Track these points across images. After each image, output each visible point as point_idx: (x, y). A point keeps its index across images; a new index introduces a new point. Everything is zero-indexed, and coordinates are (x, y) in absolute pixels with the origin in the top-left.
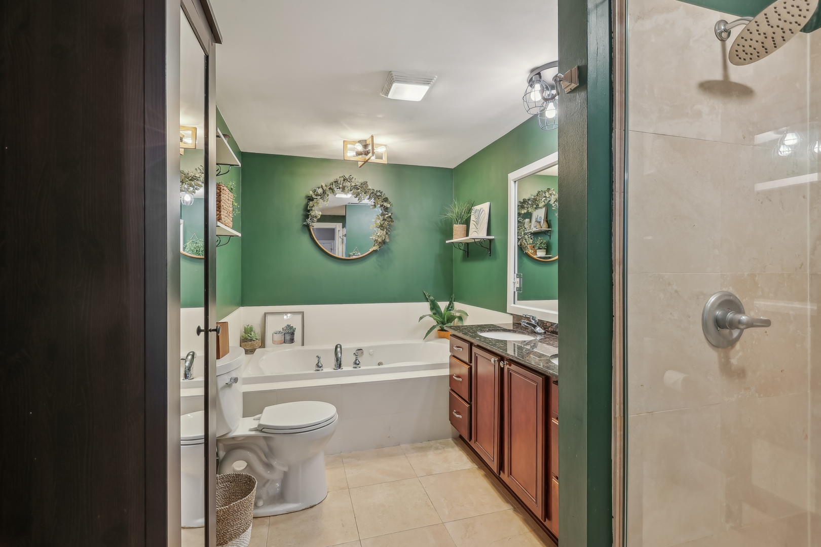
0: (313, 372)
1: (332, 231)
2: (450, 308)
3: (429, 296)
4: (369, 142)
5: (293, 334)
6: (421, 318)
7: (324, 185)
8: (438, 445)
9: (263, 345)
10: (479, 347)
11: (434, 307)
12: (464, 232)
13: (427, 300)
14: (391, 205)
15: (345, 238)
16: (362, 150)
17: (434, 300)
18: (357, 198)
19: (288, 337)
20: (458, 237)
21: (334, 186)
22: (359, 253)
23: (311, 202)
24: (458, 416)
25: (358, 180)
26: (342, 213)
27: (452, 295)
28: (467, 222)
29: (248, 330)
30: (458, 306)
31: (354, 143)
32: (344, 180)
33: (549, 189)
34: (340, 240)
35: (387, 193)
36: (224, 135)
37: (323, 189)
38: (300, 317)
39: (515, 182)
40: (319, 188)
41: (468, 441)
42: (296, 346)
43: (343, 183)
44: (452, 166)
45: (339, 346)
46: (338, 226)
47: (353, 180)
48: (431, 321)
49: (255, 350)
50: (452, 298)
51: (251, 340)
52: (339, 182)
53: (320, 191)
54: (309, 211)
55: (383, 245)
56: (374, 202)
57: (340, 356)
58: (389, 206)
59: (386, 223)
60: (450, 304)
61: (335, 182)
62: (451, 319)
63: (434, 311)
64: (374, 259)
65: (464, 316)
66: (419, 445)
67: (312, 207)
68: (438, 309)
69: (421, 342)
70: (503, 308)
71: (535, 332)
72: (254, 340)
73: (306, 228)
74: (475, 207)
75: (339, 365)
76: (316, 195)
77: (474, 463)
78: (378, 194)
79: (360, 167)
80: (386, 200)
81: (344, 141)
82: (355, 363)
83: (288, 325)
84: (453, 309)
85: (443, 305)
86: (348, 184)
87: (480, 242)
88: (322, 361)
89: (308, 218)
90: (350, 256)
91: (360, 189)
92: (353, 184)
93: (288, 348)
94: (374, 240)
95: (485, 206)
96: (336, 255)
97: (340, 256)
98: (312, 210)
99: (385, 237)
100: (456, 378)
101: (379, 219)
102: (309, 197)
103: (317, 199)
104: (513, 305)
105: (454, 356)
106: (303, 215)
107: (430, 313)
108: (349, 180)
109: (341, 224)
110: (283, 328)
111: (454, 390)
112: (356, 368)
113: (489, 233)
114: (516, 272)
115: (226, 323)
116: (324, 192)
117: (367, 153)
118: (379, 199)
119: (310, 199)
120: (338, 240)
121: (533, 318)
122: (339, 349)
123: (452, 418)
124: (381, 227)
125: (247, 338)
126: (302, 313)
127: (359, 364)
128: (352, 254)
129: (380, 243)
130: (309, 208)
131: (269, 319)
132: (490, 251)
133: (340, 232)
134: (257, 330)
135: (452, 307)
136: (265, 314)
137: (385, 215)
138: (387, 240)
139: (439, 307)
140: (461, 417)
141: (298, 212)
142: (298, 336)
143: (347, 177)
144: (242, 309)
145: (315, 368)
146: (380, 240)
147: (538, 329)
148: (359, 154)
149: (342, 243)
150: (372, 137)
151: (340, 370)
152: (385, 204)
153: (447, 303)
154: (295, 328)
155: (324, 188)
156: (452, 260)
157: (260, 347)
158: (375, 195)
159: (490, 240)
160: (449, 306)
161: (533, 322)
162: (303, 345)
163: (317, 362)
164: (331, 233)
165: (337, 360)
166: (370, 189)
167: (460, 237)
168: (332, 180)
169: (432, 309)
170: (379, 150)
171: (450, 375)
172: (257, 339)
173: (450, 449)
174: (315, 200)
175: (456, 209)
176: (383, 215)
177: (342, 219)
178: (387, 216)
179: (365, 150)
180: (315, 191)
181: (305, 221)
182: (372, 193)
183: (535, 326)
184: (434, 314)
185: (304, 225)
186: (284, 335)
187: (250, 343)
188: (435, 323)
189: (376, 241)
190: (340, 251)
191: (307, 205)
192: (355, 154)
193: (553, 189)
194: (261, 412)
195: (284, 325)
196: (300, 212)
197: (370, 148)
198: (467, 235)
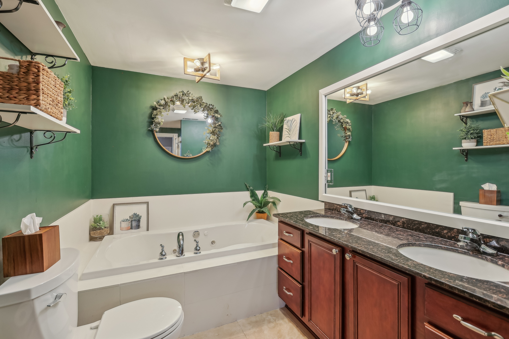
0: (156, 260)
1: (171, 139)
2: (265, 196)
3: (249, 187)
4: (206, 59)
5: (139, 221)
6: (245, 204)
7: (166, 98)
8: (270, 317)
9: (111, 232)
10: (310, 234)
11: (253, 195)
12: (278, 138)
13: (248, 190)
14: (221, 116)
15: (180, 144)
16: (200, 67)
17: (253, 190)
18: (193, 110)
19: (134, 224)
20: (274, 141)
21: (175, 99)
22: (191, 155)
23: (155, 111)
24: (288, 293)
25: (195, 95)
26: (178, 126)
27: (266, 185)
28: (280, 130)
29: (97, 220)
30: (271, 194)
31: (193, 60)
32: (183, 95)
33: (332, 109)
34: (177, 145)
35: (217, 107)
36: (57, 22)
37: (165, 101)
38: (145, 206)
39: (326, 96)
40: (162, 100)
41: (300, 317)
42: (142, 231)
43: (182, 97)
44: (266, 89)
45: (181, 234)
46: (175, 136)
47: (190, 95)
48: (251, 206)
49: (104, 237)
50: (266, 188)
51: (100, 229)
52: (179, 96)
53: (163, 102)
54: (153, 118)
55: (214, 147)
56: (207, 114)
57: (182, 243)
58: (219, 116)
59: (217, 130)
60: (264, 193)
61: (175, 96)
62: (266, 204)
63: (253, 198)
64: (207, 158)
65: (276, 202)
66: (253, 319)
67: (156, 115)
68: (256, 196)
69: (244, 222)
70: (315, 197)
71: (352, 218)
72: (103, 229)
73: (151, 133)
74: (287, 118)
75: (181, 251)
76: (160, 106)
77: (306, 336)
78: (210, 107)
79: (197, 82)
80: (217, 112)
81: (184, 58)
82: (196, 249)
83: (135, 214)
84: (267, 196)
85: (260, 193)
86: (185, 98)
87: (294, 144)
88: (165, 249)
89: (152, 124)
90: (184, 156)
91: (196, 104)
92: (190, 98)
93: (135, 233)
94: (207, 143)
95: (297, 117)
96: (174, 154)
97: (176, 155)
98: (155, 118)
99: (216, 141)
100: (286, 260)
101: (211, 126)
102: (153, 107)
103: (160, 108)
104: (324, 194)
105: (282, 239)
106: (148, 122)
107: (250, 199)
108: (187, 94)
109: (177, 135)
110: (130, 217)
111: (282, 269)
112: (196, 253)
113: (300, 138)
114: (327, 169)
115: (57, 227)
116: (166, 103)
117: (203, 70)
118: (211, 111)
119: (154, 108)
120: (175, 145)
121: (351, 206)
122: (181, 237)
123: (281, 294)
124: (213, 133)
125: (96, 227)
126: (147, 203)
127: (199, 250)
128: (185, 155)
129: (212, 145)
130: (153, 116)
131: (117, 208)
132: (301, 151)
133: (176, 140)
134: (106, 219)
135: (266, 195)
136: (114, 205)
137: (215, 124)
138: (218, 144)
139: (257, 195)
140: (291, 294)
141: (144, 119)
142: (143, 223)
143: (185, 92)
144: (92, 202)
145: (158, 256)
146: (212, 143)
147: (355, 216)
148: (197, 70)
149: (178, 148)
150: (209, 55)
151: (182, 257)
152: (216, 115)
153: (263, 191)
154: (141, 216)
155: (167, 100)
156: (266, 159)
157: (109, 234)
158: (208, 108)
159: (301, 143)
160: (264, 194)
161: (350, 209)
162: (148, 230)
163: (161, 251)
164: (169, 141)
165: (180, 246)
166: (204, 102)
167: (275, 141)
168: (173, 94)
169: (251, 196)
170: (215, 68)
171: (278, 255)
172: (105, 227)
173: (281, 322)
174: (158, 109)
175: (272, 120)
176: (214, 123)
177: (178, 131)
178: (217, 124)
179: (202, 67)
180: (158, 102)
181: (150, 126)
182: (206, 106)
183: (352, 214)
184: (253, 200)
185: (149, 130)
186: (131, 222)
187: (99, 231)
188: (254, 208)
189: (209, 144)
190: (176, 152)
191: (152, 113)
192: (193, 70)
193: (334, 109)
194: (99, 318)
195: (131, 214)
196: (146, 119)
197: (207, 65)
198: (280, 139)
